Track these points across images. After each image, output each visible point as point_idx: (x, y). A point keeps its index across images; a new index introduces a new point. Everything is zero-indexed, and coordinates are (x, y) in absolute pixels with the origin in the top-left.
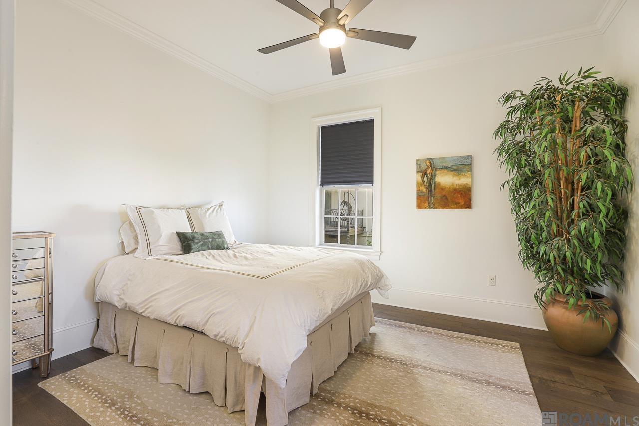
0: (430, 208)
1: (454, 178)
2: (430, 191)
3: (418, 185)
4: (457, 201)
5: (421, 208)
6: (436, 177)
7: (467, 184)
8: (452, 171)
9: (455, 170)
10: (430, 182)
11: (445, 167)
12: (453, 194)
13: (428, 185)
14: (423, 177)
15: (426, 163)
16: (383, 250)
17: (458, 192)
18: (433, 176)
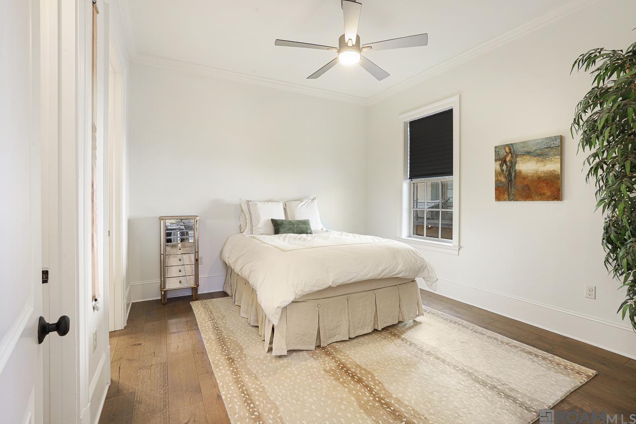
0: (510, 200)
1: (538, 165)
2: (510, 181)
3: (497, 174)
4: (542, 192)
5: (500, 201)
6: (517, 165)
7: (555, 171)
8: (535, 156)
9: (539, 155)
10: (510, 171)
11: (526, 152)
12: (536, 184)
13: (507, 174)
14: (501, 165)
15: (505, 149)
16: (462, 244)
17: (543, 181)
18: (513, 164)
